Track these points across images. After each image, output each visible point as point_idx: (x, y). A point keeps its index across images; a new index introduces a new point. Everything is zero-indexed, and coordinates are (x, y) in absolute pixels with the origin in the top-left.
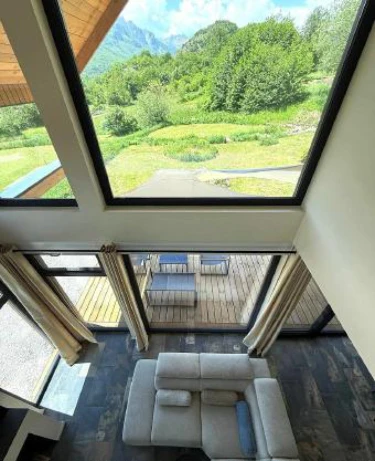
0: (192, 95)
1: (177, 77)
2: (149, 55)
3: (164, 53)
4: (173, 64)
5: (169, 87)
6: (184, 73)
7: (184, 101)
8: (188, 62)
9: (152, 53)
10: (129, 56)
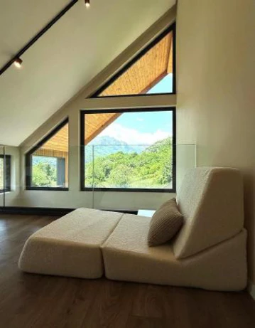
0: (151, 175)
1: (141, 165)
2: (122, 153)
3: (133, 152)
4: (139, 159)
5: (135, 170)
6: (146, 163)
7: (145, 179)
8: (149, 158)
9: (125, 152)
10: (109, 154)
